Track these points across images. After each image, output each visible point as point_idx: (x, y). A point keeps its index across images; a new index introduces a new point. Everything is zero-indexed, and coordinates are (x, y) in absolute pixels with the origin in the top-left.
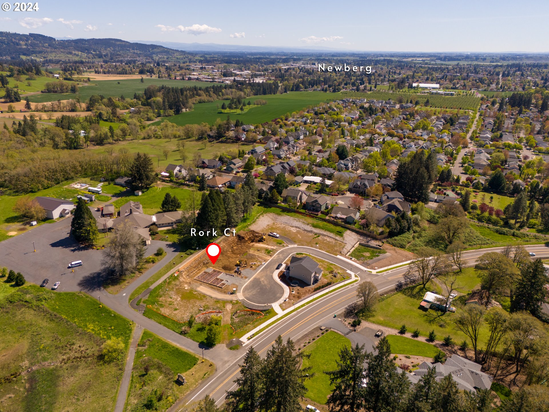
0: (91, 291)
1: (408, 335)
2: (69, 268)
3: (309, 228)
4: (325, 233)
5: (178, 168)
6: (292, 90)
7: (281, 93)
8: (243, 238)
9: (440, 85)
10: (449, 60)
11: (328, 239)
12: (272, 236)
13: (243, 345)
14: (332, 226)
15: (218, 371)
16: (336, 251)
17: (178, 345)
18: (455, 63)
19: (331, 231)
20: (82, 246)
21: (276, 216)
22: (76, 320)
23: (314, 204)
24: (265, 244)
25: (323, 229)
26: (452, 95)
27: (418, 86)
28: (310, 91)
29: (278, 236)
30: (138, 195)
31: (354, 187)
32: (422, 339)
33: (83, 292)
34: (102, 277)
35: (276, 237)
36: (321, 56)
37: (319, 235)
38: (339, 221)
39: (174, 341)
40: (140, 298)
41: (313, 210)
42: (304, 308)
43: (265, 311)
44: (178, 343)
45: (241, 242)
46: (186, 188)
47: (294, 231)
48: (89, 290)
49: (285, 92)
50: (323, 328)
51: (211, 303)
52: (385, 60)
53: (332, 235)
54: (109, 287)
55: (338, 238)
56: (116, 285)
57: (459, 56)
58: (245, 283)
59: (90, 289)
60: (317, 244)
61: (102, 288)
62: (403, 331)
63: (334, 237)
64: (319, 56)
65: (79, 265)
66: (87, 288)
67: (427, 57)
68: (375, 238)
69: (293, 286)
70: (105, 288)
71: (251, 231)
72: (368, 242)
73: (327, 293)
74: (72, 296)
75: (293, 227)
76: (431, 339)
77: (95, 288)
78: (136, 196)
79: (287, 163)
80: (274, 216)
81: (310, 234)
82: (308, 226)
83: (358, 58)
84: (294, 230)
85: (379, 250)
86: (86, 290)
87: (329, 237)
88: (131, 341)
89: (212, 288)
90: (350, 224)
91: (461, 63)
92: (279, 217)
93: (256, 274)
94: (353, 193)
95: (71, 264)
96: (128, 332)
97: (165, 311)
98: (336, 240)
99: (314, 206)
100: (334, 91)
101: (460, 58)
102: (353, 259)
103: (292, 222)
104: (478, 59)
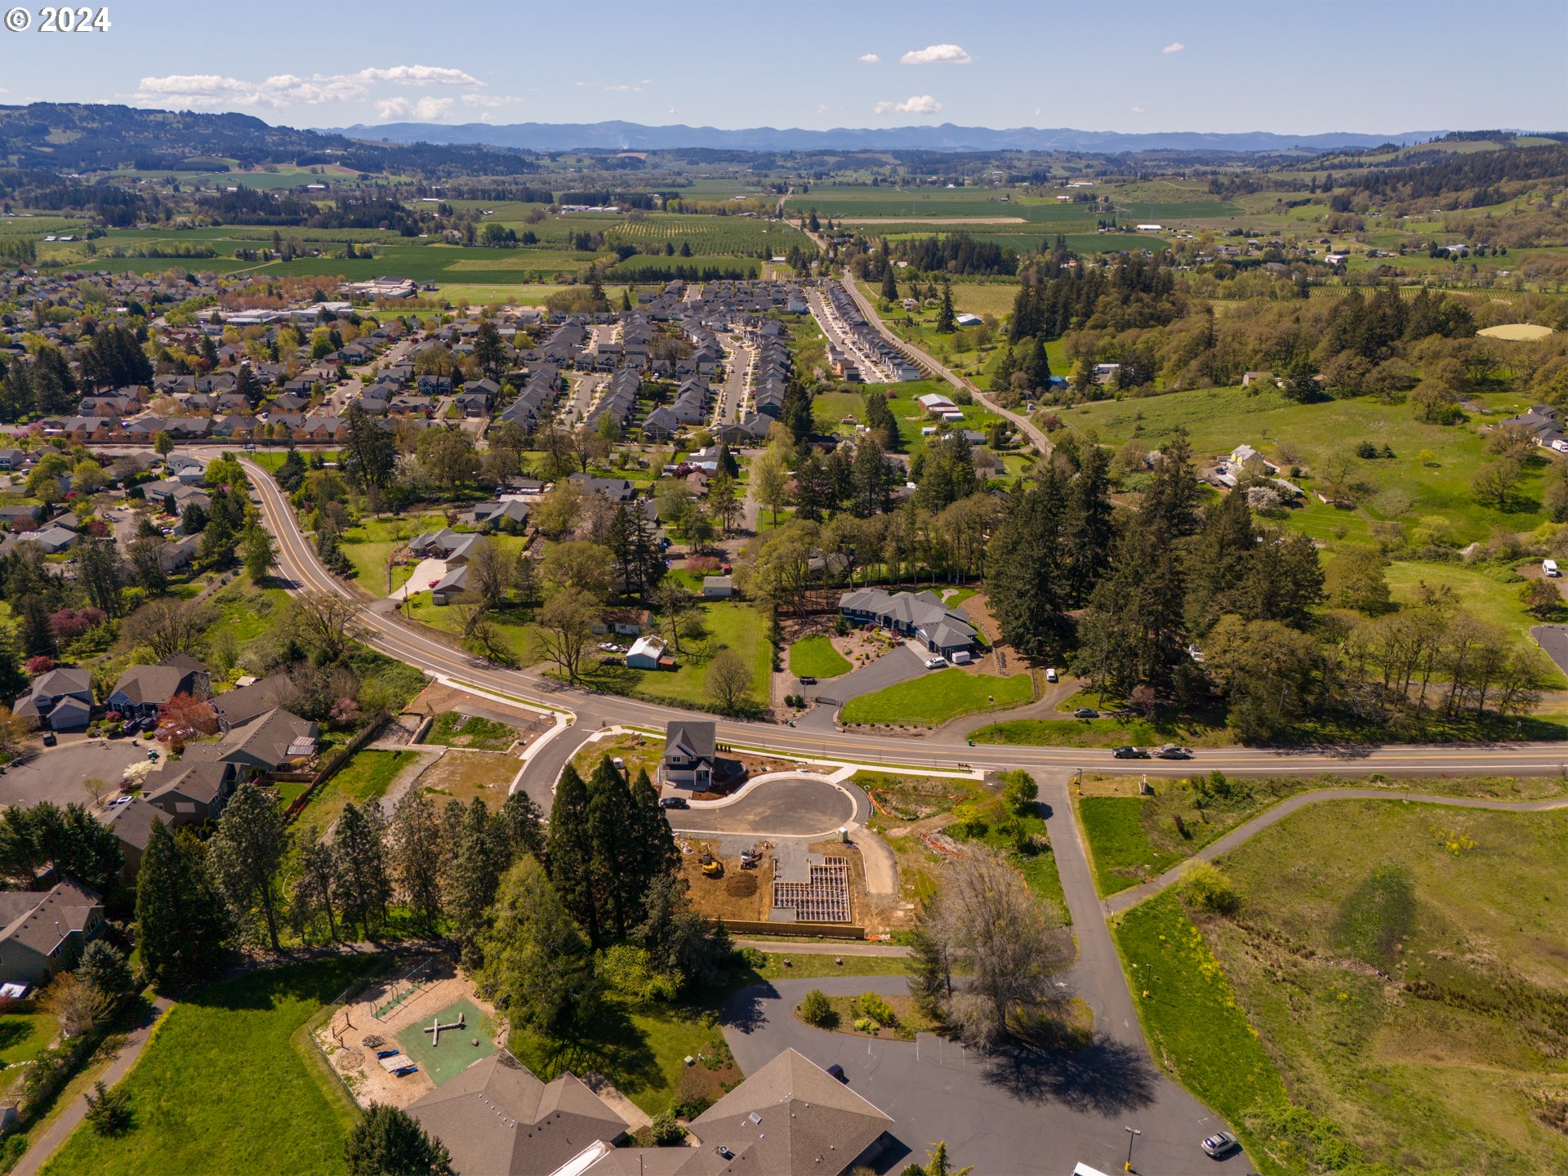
0: (1133, 1055)
17: (1079, 840)
33: (1158, 1064)
34: (1063, 1071)
39: (1076, 850)
44: (1074, 842)
48: (1138, 1059)
54: (1076, 1030)
59: (1130, 1060)
66: (1136, 1071)
70: (1088, 1036)
74: (1194, 1078)
77: (1116, 1053)
86: (1144, 1066)
88: (1150, 897)
96: (1138, 914)
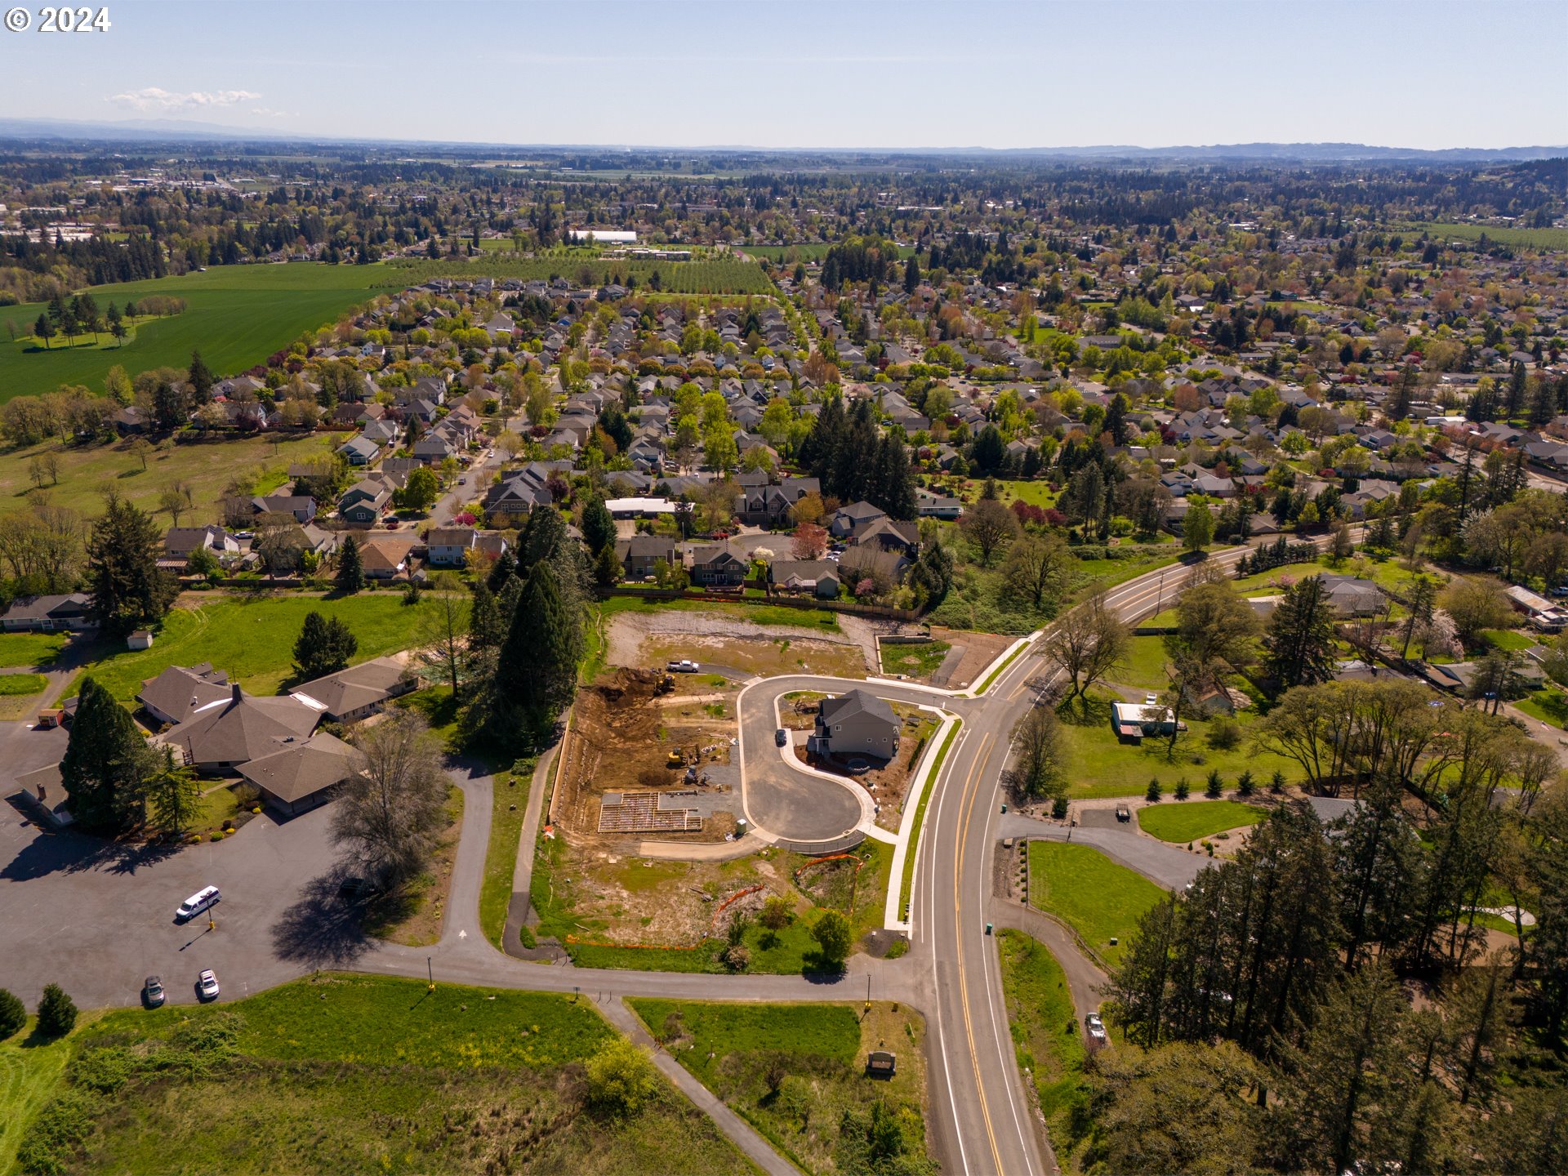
0: (345, 959)
1: (1168, 799)
2: (181, 920)
3: (751, 629)
4: (798, 632)
5: (210, 538)
6: (213, 261)
7: (182, 273)
8: (619, 693)
9: (639, 233)
10: (593, 168)
11: (814, 646)
12: (681, 671)
13: (910, 937)
14: (799, 614)
15: (928, 1012)
16: (855, 668)
18: (622, 174)
19: (808, 625)
20: (137, 847)
21: (642, 617)
22: (401, 1053)
23: (720, 567)
24: (684, 694)
25: (785, 624)
26: (686, 258)
27: (590, 237)
28: (278, 262)
29: (696, 665)
30: (146, 648)
31: (751, 509)
32: (1197, 797)
33: (326, 972)
34: (335, 910)
35: (694, 671)
36: (211, 153)
37: (787, 640)
38: (808, 595)
40: (518, 927)
41: (721, 583)
42: (927, 813)
43: (855, 849)
45: (619, 706)
46: (292, 594)
47: (721, 645)
48: (337, 961)
49: (192, 269)
50: (1009, 842)
51: (714, 876)
52: (425, 167)
53: (813, 633)
54: (391, 930)
55: (831, 637)
56: (407, 917)
57: (612, 157)
58: (739, 799)
59: (338, 956)
60: (800, 662)
61: (376, 942)
62: (1153, 795)
63: (821, 636)
64: (204, 153)
65: (210, 901)
66: (324, 956)
67: (533, 158)
68: (904, 620)
69: (860, 774)
71: (621, 670)
72: (895, 632)
73: (935, 768)
74: (299, 994)
75: (705, 636)
76: (1214, 790)
77: (350, 948)
78: (138, 650)
79: (529, 472)
80: (636, 617)
81: (766, 644)
82: (746, 625)
83: (337, 160)
84: (718, 643)
85: (929, 645)
86: (327, 964)
87: (810, 639)
89: (675, 838)
90: (832, 598)
91: (636, 176)
92: (652, 619)
93: (743, 772)
94: (754, 525)
95: (186, 907)
96: (590, 1021)
97: (620, 935)
98: (830, 642)
99: (721, 572)
100: (362, 260)
101: (617, 162)
102: (904, 677)
103: (694, 623)
104: (663, 164)
